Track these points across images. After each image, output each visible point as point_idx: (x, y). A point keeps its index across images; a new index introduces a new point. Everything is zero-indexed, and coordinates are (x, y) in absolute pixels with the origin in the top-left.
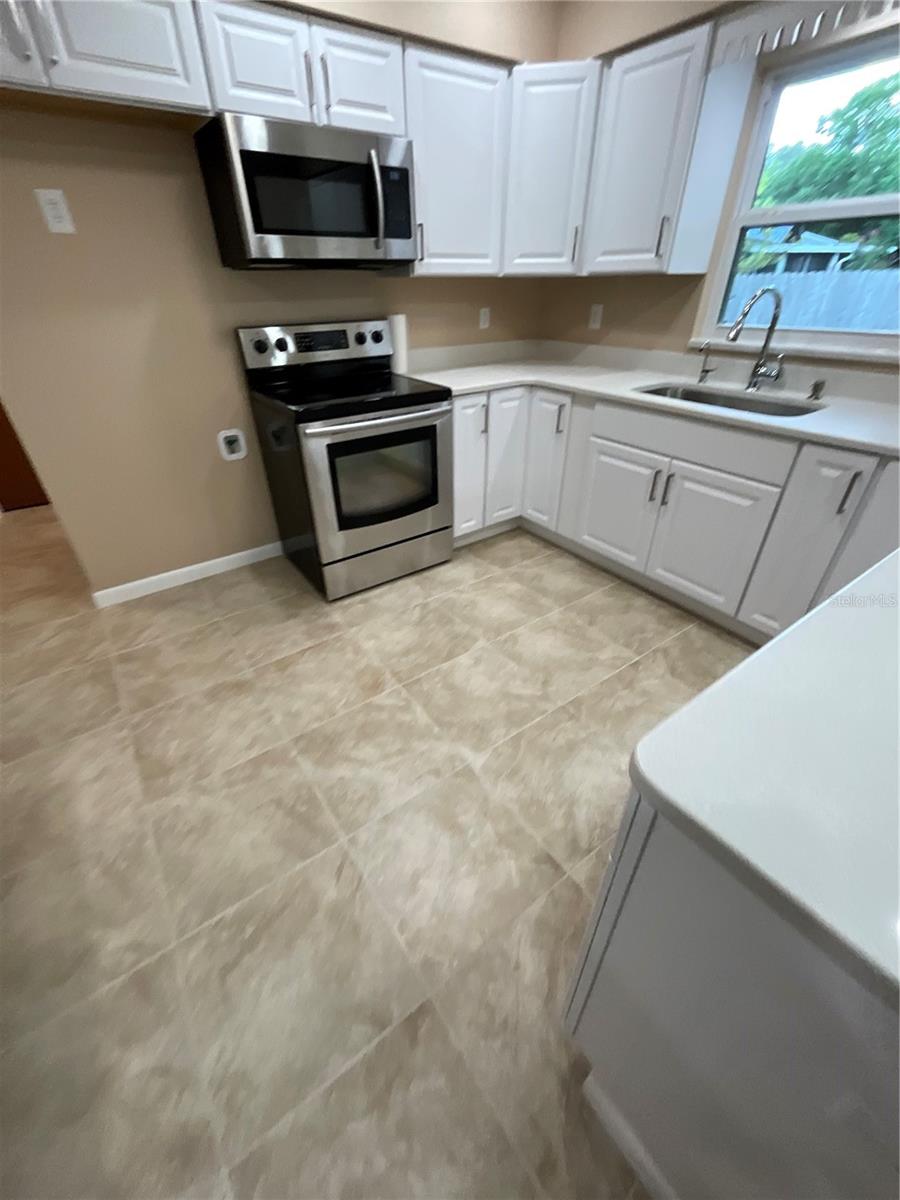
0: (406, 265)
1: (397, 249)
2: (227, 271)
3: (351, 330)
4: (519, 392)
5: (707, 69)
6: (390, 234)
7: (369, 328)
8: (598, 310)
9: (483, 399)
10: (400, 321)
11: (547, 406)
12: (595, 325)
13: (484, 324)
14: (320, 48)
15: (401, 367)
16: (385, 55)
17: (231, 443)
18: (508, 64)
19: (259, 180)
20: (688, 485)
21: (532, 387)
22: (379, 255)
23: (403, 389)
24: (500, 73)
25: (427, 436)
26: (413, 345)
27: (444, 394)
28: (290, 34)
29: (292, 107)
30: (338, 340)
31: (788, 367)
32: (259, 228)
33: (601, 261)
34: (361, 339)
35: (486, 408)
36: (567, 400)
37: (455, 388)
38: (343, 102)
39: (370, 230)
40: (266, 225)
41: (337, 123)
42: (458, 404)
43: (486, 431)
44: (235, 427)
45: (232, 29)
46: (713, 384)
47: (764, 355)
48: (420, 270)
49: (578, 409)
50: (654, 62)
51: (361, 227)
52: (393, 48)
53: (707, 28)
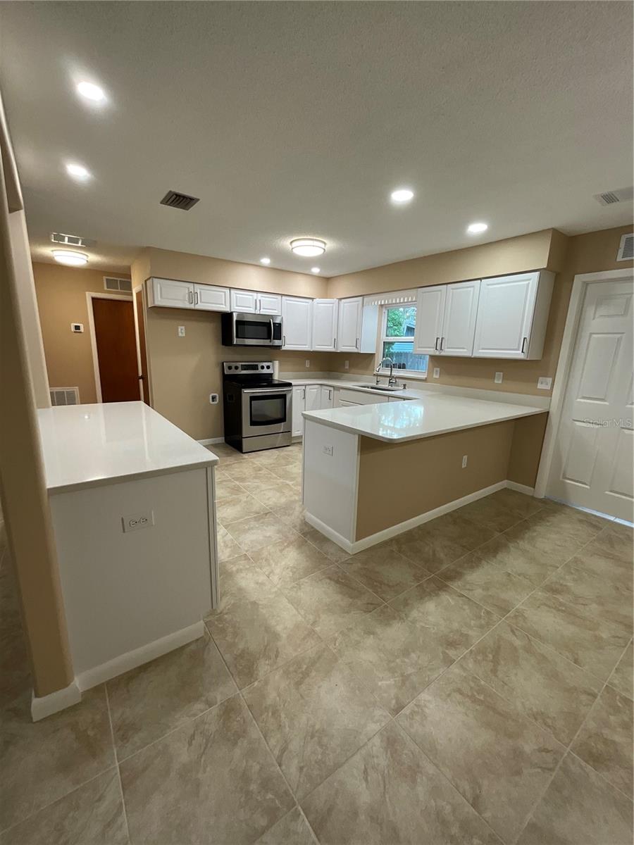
0: (279, 347)
1: (277, 342)
2: (224, 346)
3: (260, 365)
4: (317, 386)
5: (363, 306)
6: (274, 339)
7: (265, 364)
8: (347, 362)
9: (304, 388)
10: (277, 363)
11: (326, 391)
12: (347, 367)
13: (308, 366)
14: (259, 298)
15: (276, 377)
16: (276, 298)
17: (214, 398)
18: (312, 299)
19: (239, 327)
21: (321, 385)
22: (271, 344)
23: (276, 382)
24: (310, 301)
25: (283, 397)
26: (280, 371)
27: (290, 385)
28: (252, 296)
29: (250, 310)
30: (255, 367)
31: (397, 380)
32: (237, 337)
33: (343, 348)
34: (263, 367)
35: (304, 390)
36: (332, 389)
37: (293, 384)
38: (264, 309)
39: (269, 337)
40: (239, 336)
41: (261, 313)
42: (294, 388)
43: (304, 398)
44: (215, 393)
45: (238, 296)
46: (380, 385)
47: (391, 376)
48: (283, 348)
49: (336, 392)
50: (350, 302)
51: (266, 337)
52: (279, 297)
53: (361, 298)
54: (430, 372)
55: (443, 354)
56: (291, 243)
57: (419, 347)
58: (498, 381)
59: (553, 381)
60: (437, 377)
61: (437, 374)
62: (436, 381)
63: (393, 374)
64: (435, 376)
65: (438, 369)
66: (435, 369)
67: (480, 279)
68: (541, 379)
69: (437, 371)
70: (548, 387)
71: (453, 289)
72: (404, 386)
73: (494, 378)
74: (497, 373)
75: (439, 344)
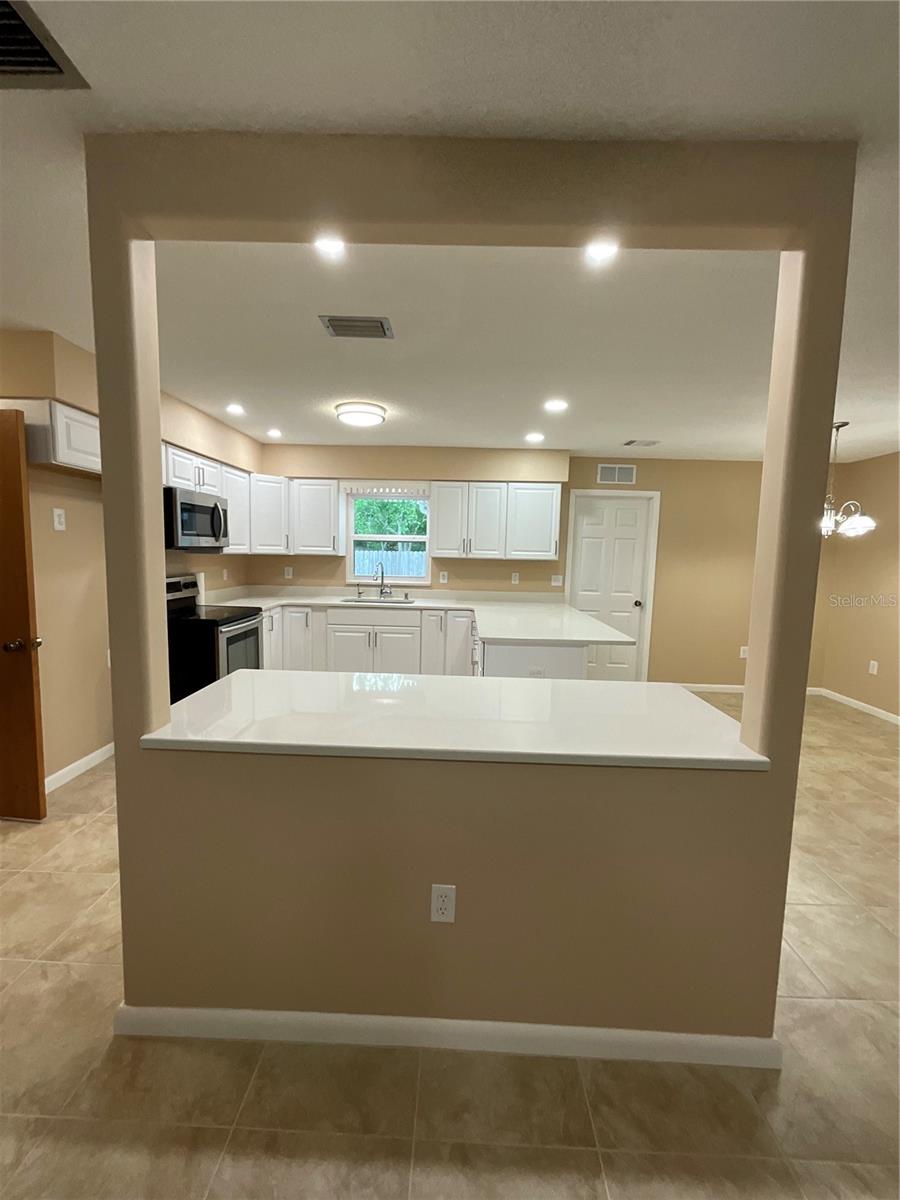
0: (220, 548)
1: (223, 541)
2: (170, 552)
3: (182, 581)
4: (279, 609)
5: (338, 492)
8: (289, 570)
9: (270, 613)
10: (202, 576)
12: (290, 577)
14: (200, 465)
15: (202, 601)
16: (216, 468)
18: (249, 473)
19: (185, 513)
20: (384, 635)
21: (283, 606)
22: (217, 545)
24: (246, 475)
28: (191, 460)
29: (189, 485)
30: (178, 587)
31: (393, 589)
33: (301, 550)
37: (263, 607)
38: (207, 484)
39: (214, 535)
40: (185, 532)
41: (204, 492)
42: (265, 615)
43: (272, 630)
45: (176, 458)
47: (382, 585)
48: (226, 551)
51: (210, 533)
52: (218, 466)
53: (335, 481)
54: (435, 576)
55: (470, 556)
56: (337, 406)
57: (438, 549)
58: (515, 581)
59: (564, 578)
60: (446, 581)
61: (444, 579)
62: (443, 586)
63: (385, 582)
64: (441, 581)
65: (446, 573)
66: (441, 573)
67: (507, 482)
68: (553, 577)
69: (443, 575)
70: (559, 584)
71: (477, 488)
72: (406, 596)
73: (510, 578)
74: (514, 574)
75: (467, 545)
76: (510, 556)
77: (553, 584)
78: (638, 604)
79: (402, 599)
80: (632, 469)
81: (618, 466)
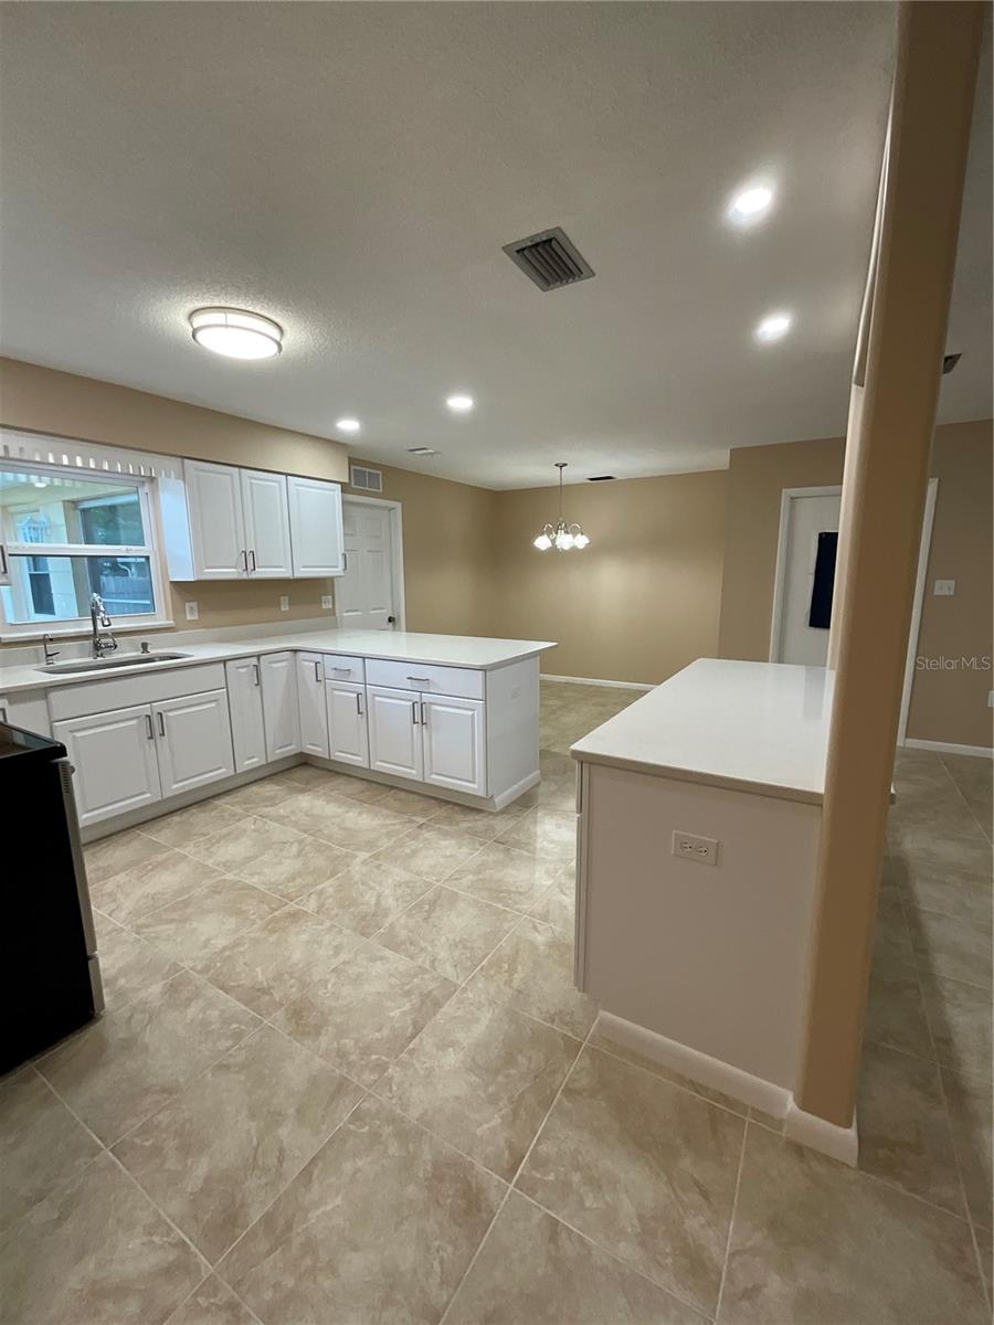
20: (170, 714)
31: (117, 639)
47: (95, 635)
54: (177, 611)
57: (207, 567)
58: (285, 608)
59: (333, 598)
60: (196, 617)
61: (193, 613)
62: (193, 625)
63: (98, 626)
64: (189, 617)
65: (195, 605)
66: (187, 605)
68: (323, 598)
69: (191, 608)
70: (331, 606)
72: (145, 646)
73: (279, 605)
74: (282, 598)
75: (249, 558)
76: (298, 575)
77: (324, 607)
78: (391, 620)
79: (137, 654)
80: (378, 475)
81: (367, 470)
